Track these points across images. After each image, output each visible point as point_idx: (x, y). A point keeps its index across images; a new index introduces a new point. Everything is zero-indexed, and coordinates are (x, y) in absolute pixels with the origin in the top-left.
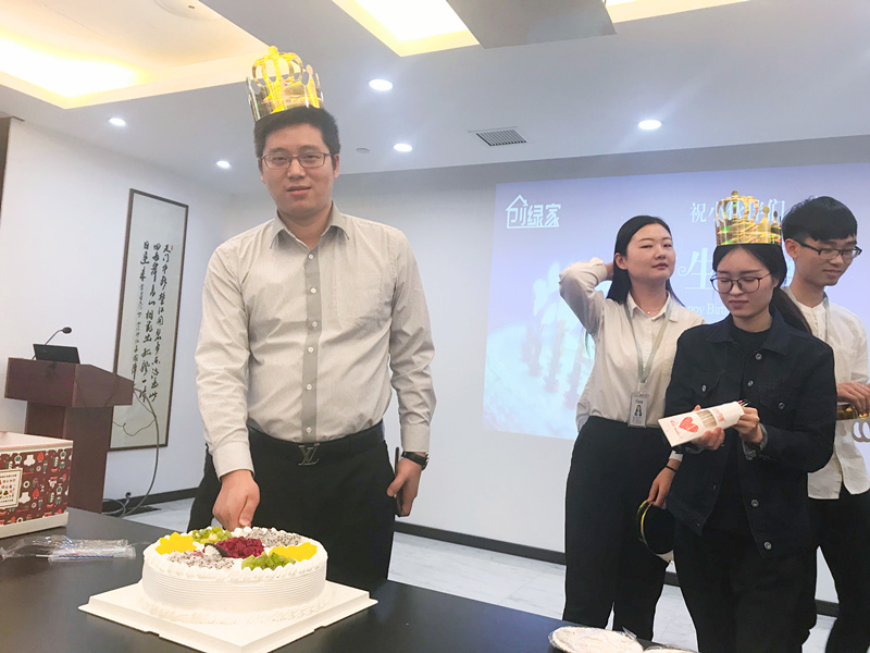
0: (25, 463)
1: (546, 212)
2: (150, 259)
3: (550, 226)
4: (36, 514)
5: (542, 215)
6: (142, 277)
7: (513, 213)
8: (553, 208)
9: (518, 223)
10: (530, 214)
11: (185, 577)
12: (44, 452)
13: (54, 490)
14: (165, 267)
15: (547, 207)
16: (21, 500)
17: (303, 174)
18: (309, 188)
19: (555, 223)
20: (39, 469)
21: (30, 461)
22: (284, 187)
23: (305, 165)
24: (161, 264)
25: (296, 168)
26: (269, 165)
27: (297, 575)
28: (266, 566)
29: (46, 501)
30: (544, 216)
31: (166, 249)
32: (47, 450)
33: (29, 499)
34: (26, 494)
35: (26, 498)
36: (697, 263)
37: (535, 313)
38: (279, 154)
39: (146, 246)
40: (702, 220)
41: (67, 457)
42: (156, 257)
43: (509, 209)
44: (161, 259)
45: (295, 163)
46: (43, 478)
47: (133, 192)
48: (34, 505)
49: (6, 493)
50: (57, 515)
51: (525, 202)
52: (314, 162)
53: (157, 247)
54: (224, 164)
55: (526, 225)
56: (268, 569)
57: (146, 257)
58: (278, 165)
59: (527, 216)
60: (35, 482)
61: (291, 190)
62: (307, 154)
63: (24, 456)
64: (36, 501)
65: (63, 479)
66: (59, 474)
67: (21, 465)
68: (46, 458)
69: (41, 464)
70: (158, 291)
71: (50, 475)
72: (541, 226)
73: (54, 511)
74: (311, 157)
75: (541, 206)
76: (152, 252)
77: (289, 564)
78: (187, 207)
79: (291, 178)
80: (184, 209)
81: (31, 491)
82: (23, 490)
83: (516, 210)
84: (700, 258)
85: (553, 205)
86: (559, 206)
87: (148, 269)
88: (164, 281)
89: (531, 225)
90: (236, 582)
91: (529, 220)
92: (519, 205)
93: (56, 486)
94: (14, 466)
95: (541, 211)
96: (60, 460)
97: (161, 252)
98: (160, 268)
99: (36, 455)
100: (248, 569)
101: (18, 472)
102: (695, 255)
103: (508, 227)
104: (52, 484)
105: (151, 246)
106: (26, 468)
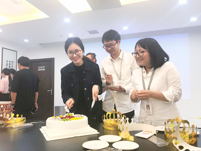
2: (8, 64)
12: (5, 104)
14: (12, 66)
16: (0, 116)
21: (2, 106)
31: (12, 62)
34: (2, 114)
39: (7, 61)
41: (10, 105)
42: (10, 64)
44: (11, 64)
47: (3, 48)
53: (10, 62)
54: (26, 41)
57: (7, 64)
66: (9, 109)
69: (5, 107)
71: (7, 110)
76: (8, 63)
78: (17, 51)
80: (16, 52)
87: (8, 67)
97: (11, 63)
105: (8, 61)
106: (1, 108)
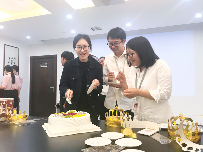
2: (10, 61)
12: (7, 101)
14: (14, 63)
16: (3, 113)
21: (4, 103)
31: (14, 59)
32: (8, 100)
34: (4, 111)
39: (9, 58)
42: (12, 61)
44: (13, 61)
47: (5, 45)
53: (12, 58)
54: (28, 37)
57: (9, 61)
67: (2, 104)
68: (8, 102)
69: (7, 104)
71: (9, 106)
76: (11, 60)
78: (19, 48)
80: (18, 49)
82: (3, 110)
87: (10, 64)
96: (11, 103)
99: (6, 101)
101: (2, 106)
105: (10, 58)
106: (4, 105)
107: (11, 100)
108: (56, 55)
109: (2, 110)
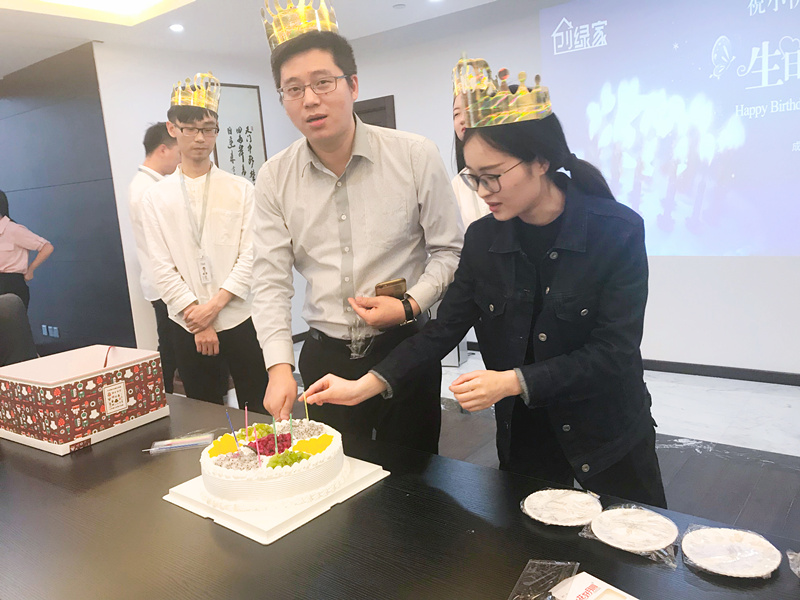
0: (125, 376)
1: (592, 31)
2: (235, 143)
3: (597, 45)
4: (144, 411)
5: (588, 35)
6: (232, 160)
7: (559, 38)
8: (600, 25)
9: (565, 48)
10: (576, 36)
11: (233, 479)
12: (139, 365)
13: (153, 391)
14: (250, 147)
15: (593, 25)
16: (129, 404)
17: (317, 101)
18: (326, 116)
19: (603, 41)
20: (137, 378)
21: (129, 374)
22: (303, 119)
23: (318, 91)
24: (245, 145)
25: (310, 96)
26: (287, 98)
27: (311, 467)
28: (286, 463)
29: (149, 401)
30: (591, 36)
31: (247, 131)
32: (140, 363)
33: (135, 402)
34: (132, 399)
35: (132, 401)
36: (757, 60)
37: (591, 138)
38: (293, 84)
39: (230, 131)
40: (760, 12)
41: (158, 365)
42: (240, 140)
43: (555, 35)
44: (244, 140)
45: (308, 91)
46: (142, 385)
48: (140, 405)
49: (117, 401)
50: (161, 409)
51: (570, 24)
52: (327, 87)
53: (239, 131)
55: (573, 48)
56: (287, 467)
57: (231, 142)
58: (294, 96)
59: (574, 39)
60: (137, 388)
61: (310, 120)
62: (320, 81)
63: (123, 371)
64: (141, 402)
65: (159, 381)
66: (154, 379)
67: (123, 378)
68: (140, 369)
69: (138, 375)
70: (248, 169)
71: (147, 381)
72: (589, 47)
73: (157, 406)
74: (323, 82)
75: (587, 26)
76: (235, 136)
77: (304, 460)
78: (257, 87)
79: (307, 107)
80: (256, 90)
81: (135, 395)
82: (129, 396)
83: (562, 34)
84: (760, 53)
85: (599, 23)
86: (605, 23)
87: (236, 150)
88: (251, 159)
89: (579, 47)
90: (262, 479)
91: (576, 42)
92: (564, 28)
93: (154, 388)
94: (118, 380)
95: (587, 30)
96: (152, 369)
97: (243, 135)
98: (245, 149)
99: (132, 369)
100: (271, 468)
101: (122, 384)
102: (755, 51)
103: (555, 53)
104: (151, 387)
105: (234, 131)
106: (127, 380)
107: (151, 362)
108: (391, 98)
109: (124, 398)
